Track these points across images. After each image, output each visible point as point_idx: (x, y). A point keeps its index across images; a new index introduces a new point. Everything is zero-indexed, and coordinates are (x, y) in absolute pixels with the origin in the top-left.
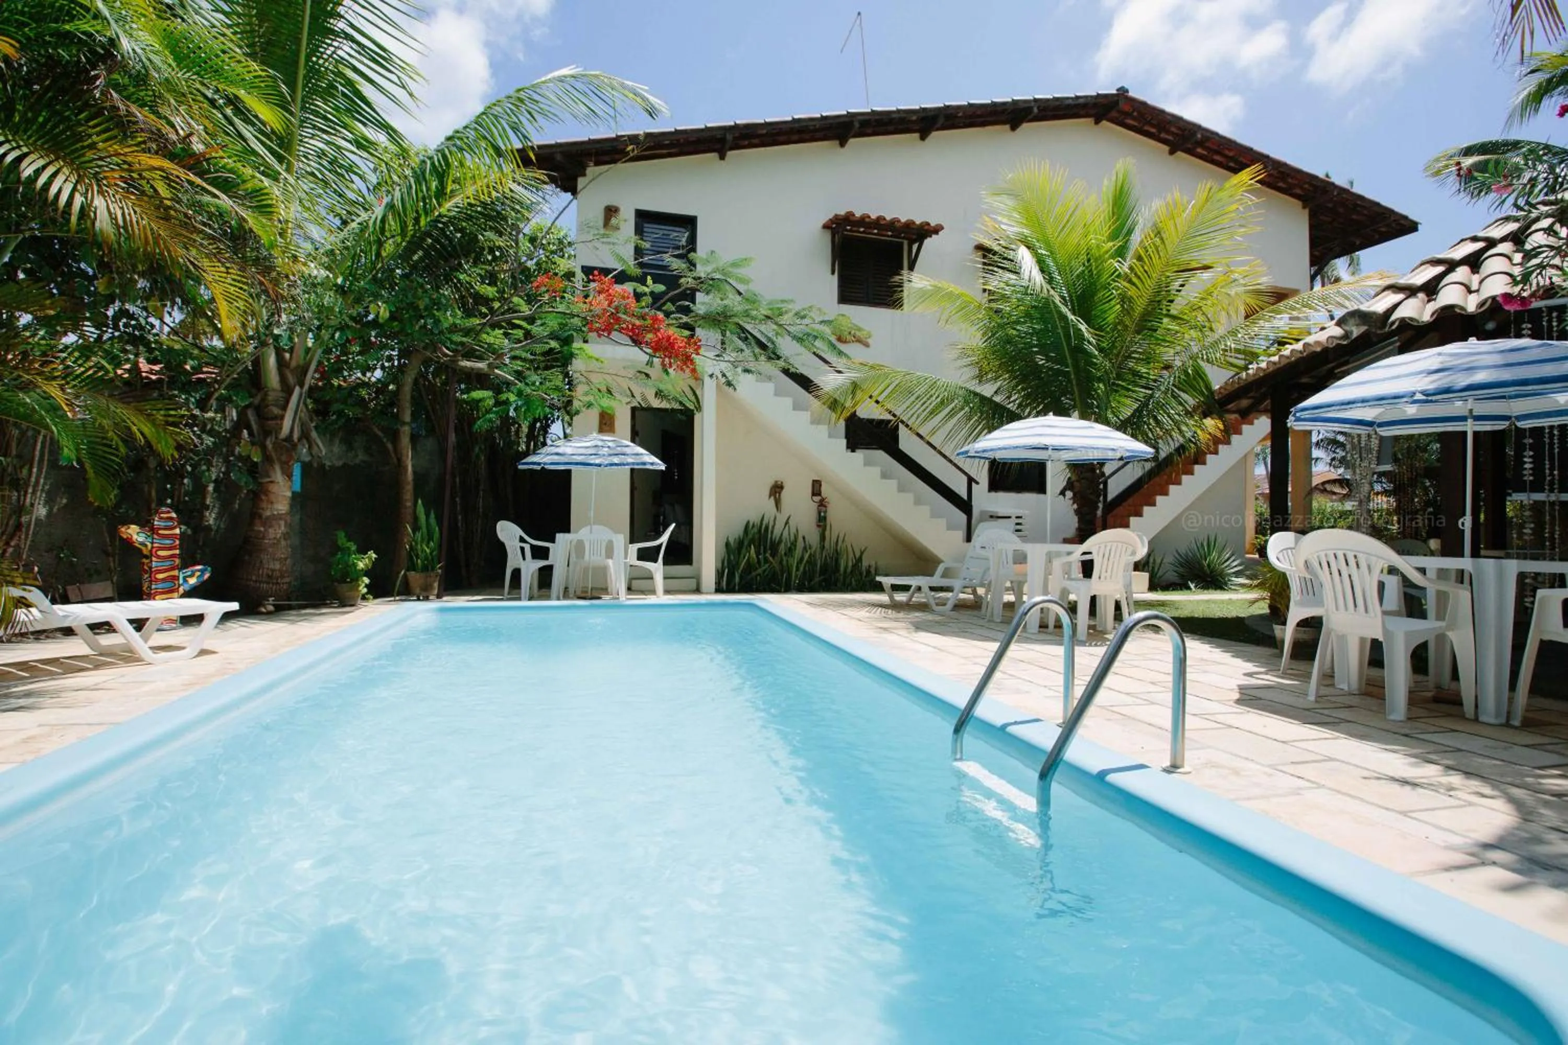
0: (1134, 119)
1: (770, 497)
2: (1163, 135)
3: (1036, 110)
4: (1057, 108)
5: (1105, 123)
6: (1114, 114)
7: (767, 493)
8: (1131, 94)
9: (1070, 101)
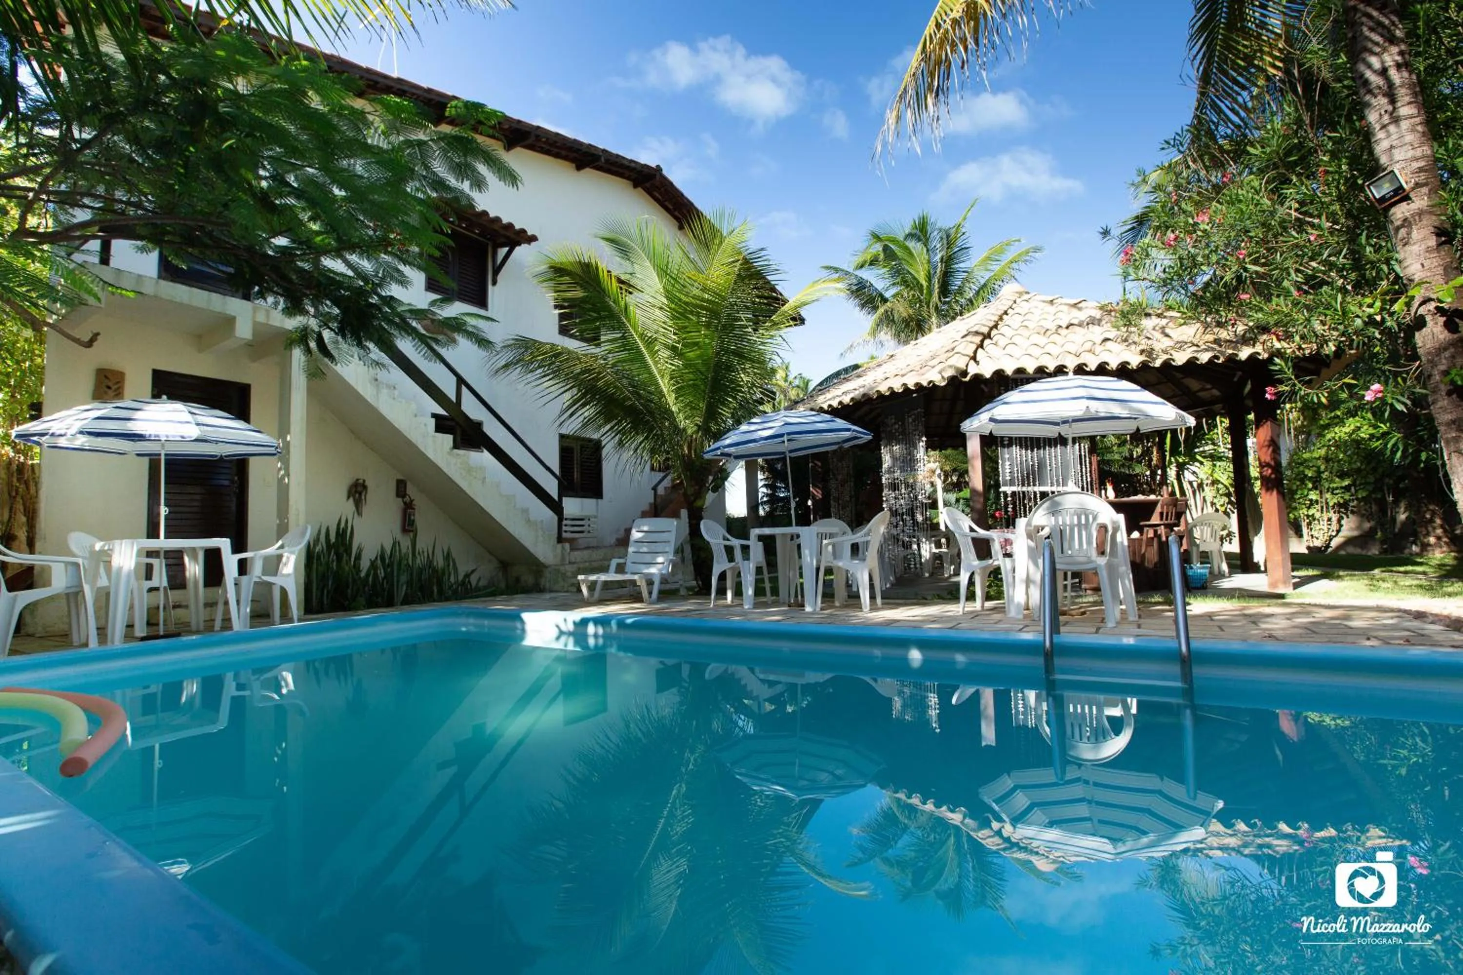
0: (660, 194)
1: (348, 497)
2: (676, 213)
3: (603, 159)
4: (615, 164)
5: (640, 189)
6: (648, 185)
7: (345, 494)
8: (665, 172)
9: (626, 163)
